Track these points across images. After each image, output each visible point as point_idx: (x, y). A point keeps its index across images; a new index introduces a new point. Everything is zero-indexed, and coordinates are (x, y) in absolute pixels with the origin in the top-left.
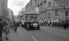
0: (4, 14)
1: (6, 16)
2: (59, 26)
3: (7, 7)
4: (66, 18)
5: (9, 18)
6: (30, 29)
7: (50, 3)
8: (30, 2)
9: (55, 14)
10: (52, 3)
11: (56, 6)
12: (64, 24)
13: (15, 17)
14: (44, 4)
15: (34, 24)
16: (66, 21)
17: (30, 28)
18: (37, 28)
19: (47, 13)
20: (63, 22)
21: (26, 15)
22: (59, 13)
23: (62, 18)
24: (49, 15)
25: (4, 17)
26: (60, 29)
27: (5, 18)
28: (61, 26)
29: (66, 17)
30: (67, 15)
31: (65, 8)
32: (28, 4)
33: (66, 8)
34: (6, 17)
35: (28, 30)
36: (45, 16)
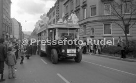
0: (4, 29)
1: (8, 34)
2: (111, 53)
3: (10, 16)
4: (125, 38)
5: (13, 37)
6: (58, 60)
7: (94, 9)
8: (55, 6)
9: (105, 29)
10: (97, 9)
11: (105, 15)
12: (121, 49)
13: (26, 35)
14: (82, 9)
15: (69, 51)
16: (125, 44)
17: (60, 59)
18: (74, 60)
19: (89, 28)
20: (119, 45)
22: (111, 28)
23: (118, 38)
24: (93, 32)
25: (3, 35)
26: (113, 58)
27: (5, 37)
28: (116, 53)
29: (125, 35)
30: (127, 31)
31: (122, 18)
32: (51, 9)
33: (125, 17)
34: (7, 36)
35: (54, 63)
36: (85, 34)
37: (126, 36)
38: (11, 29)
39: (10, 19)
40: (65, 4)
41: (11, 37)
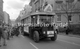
1: (1, 21)
3: (2, 10)
5: (5, 22)
11: (58, 10)
13: (12, 21)
21: (34, 17)
26: (62, 35)
33: (68, 12)
37: (69, 22)
38: (3, 18)
39: (2, 12)
40: (35, 4)
41: (4, 22)
